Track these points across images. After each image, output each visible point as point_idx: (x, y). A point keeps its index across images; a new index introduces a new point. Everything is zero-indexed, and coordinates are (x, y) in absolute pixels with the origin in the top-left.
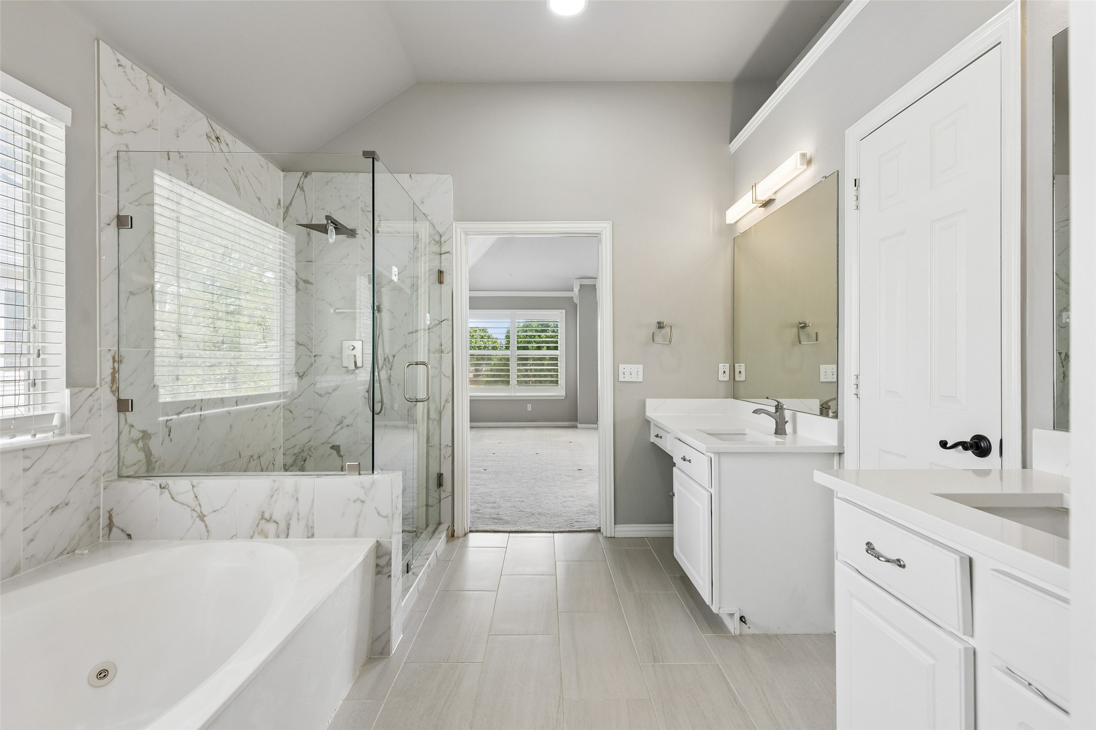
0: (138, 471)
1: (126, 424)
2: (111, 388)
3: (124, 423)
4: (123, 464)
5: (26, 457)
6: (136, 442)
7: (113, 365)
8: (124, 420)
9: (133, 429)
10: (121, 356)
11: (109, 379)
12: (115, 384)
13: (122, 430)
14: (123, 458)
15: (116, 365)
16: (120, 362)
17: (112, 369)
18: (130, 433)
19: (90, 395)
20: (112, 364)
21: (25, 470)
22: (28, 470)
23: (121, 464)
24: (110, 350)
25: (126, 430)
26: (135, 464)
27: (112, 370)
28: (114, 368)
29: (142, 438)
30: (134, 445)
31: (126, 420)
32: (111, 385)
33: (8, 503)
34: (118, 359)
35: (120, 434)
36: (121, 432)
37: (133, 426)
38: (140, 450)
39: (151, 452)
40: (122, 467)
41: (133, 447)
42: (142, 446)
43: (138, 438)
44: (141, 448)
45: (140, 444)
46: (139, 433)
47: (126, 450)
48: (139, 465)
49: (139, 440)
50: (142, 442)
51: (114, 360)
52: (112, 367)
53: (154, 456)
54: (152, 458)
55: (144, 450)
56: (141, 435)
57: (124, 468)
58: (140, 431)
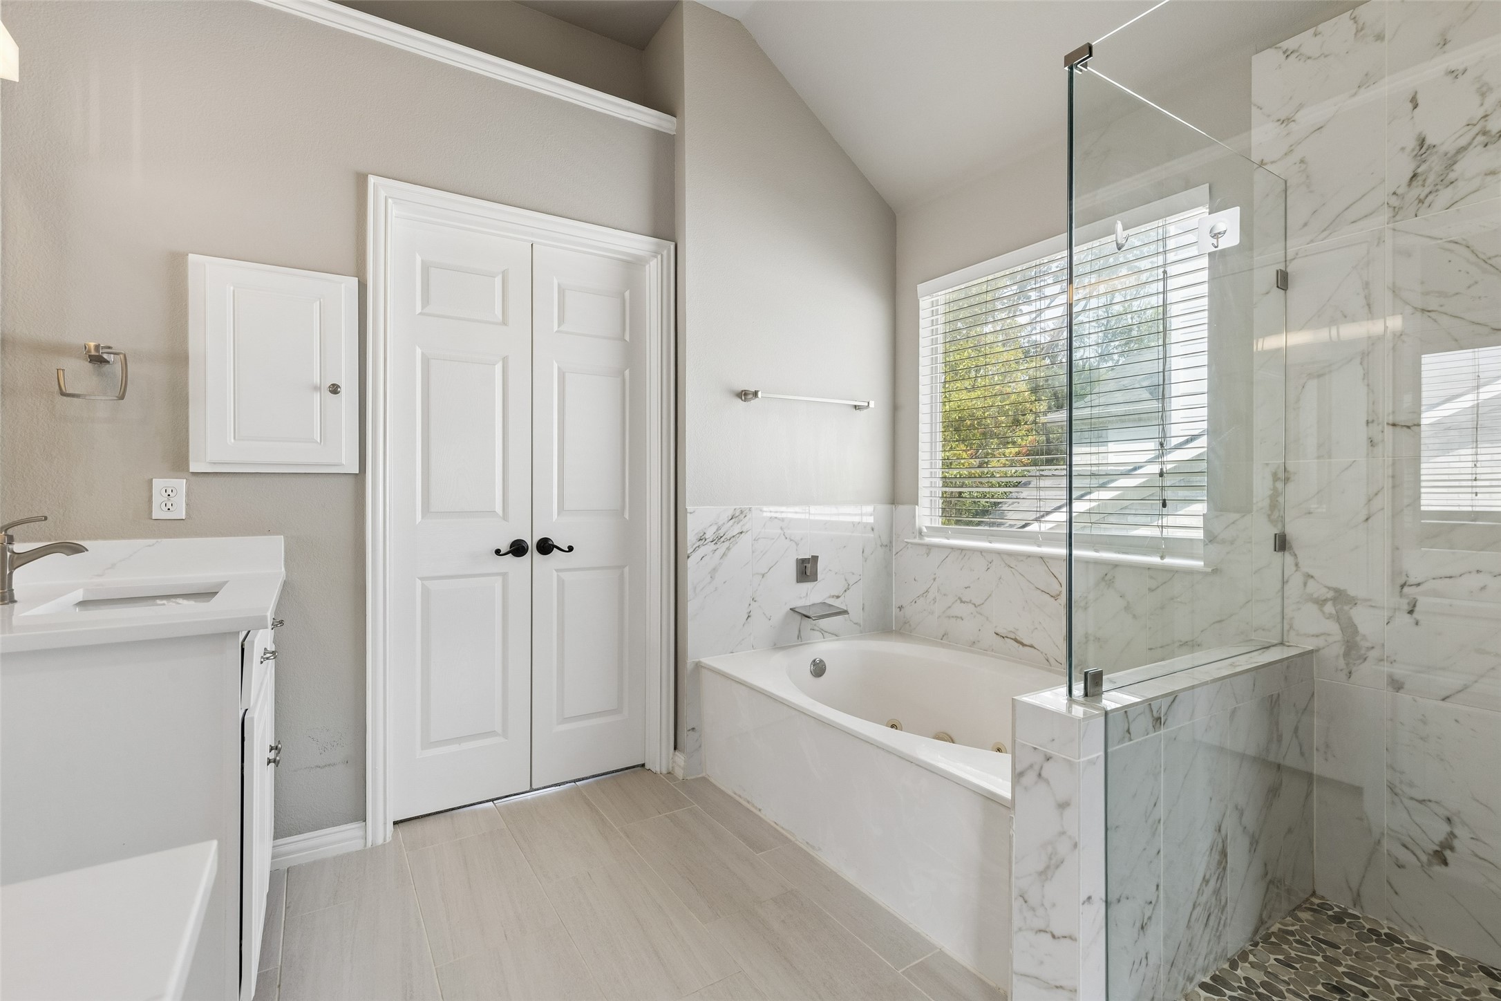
0: (1324, 648)
1: (1296, 571)
2: (1269, 516)
3: (1294, 568)
4: (1291, 627)
5: (1151, 577)
6: (1321, 603)
7: (1273, 485)
8: (1293, 564)
9: (1311, 582)
10: (1288, 472)
11: (1266, 503)
12: (1276, 511)
13: (1289, 578)
14: (1292, 618)
15: (1280, 485)
16: (1287, 480)
17: (1271, 490)
18: (1305, 586)
19: (1233, 523)
20: (1271, 483)
21: (1151, 590)
22: (1153, 591)
24: (1267, 464)
25: (1296, 580)
26: (1317, 636)
27: (1272, 492)
28: (1275, 489)
29: (1334, 600)
30: (1316, 607)
31: (1297, 565)
32: (1269, 512)
33: (1134, 616)
34: (1284, 477)
35: (1284, 582)
36: (1287, 582)
37: (1312, 577)
38: (1328, 618)
39: (1357, 628)
40: (1288, 631)
41: (1312, 609)
42: (1334, 612)
43: (1324, 598)
44: (1330, 614)
45: (1329, 608)
46: (1326, 590)
47: (1299, 609)
48: (1326, 641)
49: (1326, 601)
50: (1334, 605)
51: (1275, 477)
52: (1272, 487)
53: (1364, 638)
54: (1358, 639)
55: (1338, 620)
56: (1331, 594)
57: (1292, 633)
58: (1329, 588)
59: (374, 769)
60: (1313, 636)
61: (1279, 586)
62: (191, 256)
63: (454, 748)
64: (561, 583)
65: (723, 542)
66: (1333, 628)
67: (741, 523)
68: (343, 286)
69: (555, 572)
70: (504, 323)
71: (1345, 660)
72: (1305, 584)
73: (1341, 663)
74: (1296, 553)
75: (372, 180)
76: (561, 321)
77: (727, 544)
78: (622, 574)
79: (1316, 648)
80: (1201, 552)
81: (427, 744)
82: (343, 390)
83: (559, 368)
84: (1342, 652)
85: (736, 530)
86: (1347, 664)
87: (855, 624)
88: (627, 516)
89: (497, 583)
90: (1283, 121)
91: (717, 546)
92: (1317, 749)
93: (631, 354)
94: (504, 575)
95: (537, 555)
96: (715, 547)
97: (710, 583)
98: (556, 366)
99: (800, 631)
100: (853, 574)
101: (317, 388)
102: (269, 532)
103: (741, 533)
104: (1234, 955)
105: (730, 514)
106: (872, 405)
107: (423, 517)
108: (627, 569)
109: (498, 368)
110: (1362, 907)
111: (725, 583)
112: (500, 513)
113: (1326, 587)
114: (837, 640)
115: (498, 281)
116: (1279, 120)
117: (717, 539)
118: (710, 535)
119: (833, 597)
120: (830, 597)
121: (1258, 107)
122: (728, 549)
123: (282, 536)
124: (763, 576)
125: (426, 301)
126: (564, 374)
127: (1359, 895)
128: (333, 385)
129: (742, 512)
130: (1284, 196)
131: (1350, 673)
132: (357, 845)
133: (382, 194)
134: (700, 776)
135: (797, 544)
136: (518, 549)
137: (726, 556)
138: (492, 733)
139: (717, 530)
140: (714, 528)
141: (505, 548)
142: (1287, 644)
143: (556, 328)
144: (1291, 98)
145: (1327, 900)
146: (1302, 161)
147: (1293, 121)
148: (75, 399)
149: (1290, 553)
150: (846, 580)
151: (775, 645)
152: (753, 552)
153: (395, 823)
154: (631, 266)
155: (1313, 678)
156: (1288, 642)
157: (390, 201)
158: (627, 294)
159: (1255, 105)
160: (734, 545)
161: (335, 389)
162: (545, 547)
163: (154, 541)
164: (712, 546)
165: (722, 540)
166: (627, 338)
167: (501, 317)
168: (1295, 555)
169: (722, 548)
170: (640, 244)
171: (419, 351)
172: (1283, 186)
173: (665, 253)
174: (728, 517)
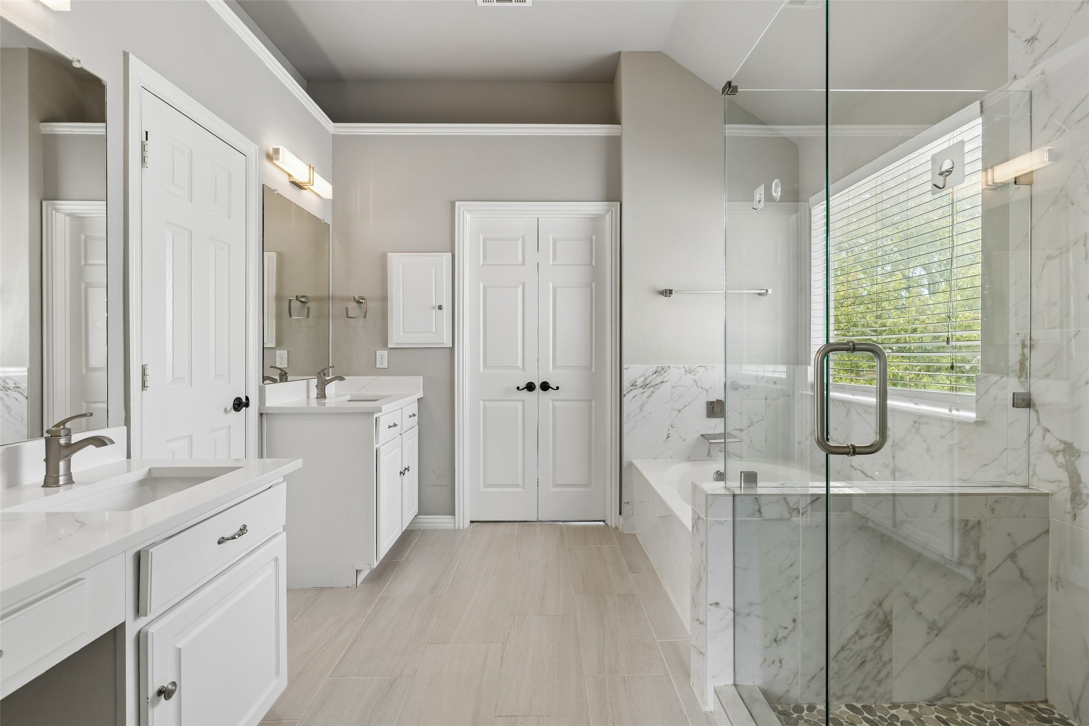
0: (1057, 493)
1: (1038, 425)
3: (1036, 423)
4: (1034, 473)
5: (943, 426)
6: (1055, 453)
7: (1023, 351)
8: (1036, 419)
9: (1048, 435)
10: (1033, 340)
11: (1017, 367)
12: (1024, 373)
13: (1033, 431)
14: (1035, 466)
15: (1027, 351)
16: (1031, 347)
17: (1021, 355)
18: (1044, 438)
19: (995, 383)
20: (1021, 349)
21: (942, 437)
22: (944, 437)
23: (1031, 473)
24: (1018, 334)
25: (1038, 433)
26: (1052, 482)
27: (1020, 357)
28: (1023, 355)
29: (1064, 451)
30: (1051, 456)
31: (1038, 420)
32: (1020, 375)
34: (1029, 345)
35: (1030, 435)
36: (1032, 434)
37: (1049, 431)
38: (1059, 467)
39: (1080, 477)
40: (1032, 476)
41: (1048, 457)
42: (1064, 462)
43: (1057, 449)
44: (1061, 464)
45: (1060, 458)
46: (1059, 443)
47: (1040, 458)
48: (1058, 487)
49: (1058, 452)
50: (1064, 455)
51: (1024, 346)
52: (1021, 353)
53: (1086, 487)
54: (1081, 486)
55: (1067, 470)
56: (1062, 447)
57: (1035, 479)
58: (1061, 441)
59: (459, 492)
60: (1049, 482)
61: (1025, 436)
62: (388, 254)
63: (498, 489)
64: (554, 407)
65: (649, 388)
66: (1064, 476)
67: (662, 376)
68: (445, 257)
69: (551, 402)
70: (523, 264)
71: (1071, 504)
72: (1044, 437)
73: (1068, 507)
74: (1038, 409)
75: (457, 203)
76: (554, 258)
77: (652, 389)
78: (591, 404)
79: (1052, 493)
80: (974, 406)
81: (487, 485)
82: (444, 307)
83: (553, 286)
84: (1069, 497)
85: (659, 380)
86: (1073, 508)
87: (758, 451)
88: (593, 370)
89: (520, 405)
90: (1030, 40)
91: (645, 390)
92: (1051, 580)
93: (595, 274)
94: (523, 401)
95: (541, 392)
96: (643, 391)
97: (639, 413)
98: (551, 285)
99: (709, 451)
100: (756, 415)
101: (434, 308)
102: (417, 375)
103: (662, 382)
104: (902, 703)
105: (654, 369)
106: (770, 291)
107: (483, 369)
108: (593, 402)
109: (520, 289)
110: (1080, 720)
111: (650, 414)
112: (521, 367)
113: (1058, 440)
114: (740, 460)
115: (520, 242)
116: (1026, 40)
117: (645, 386)
118: (639, 383)
119: (738, 430)
120: (735, 429)
121: (1013, 31)
122: (653, 392)
123: (421, 377)
124: (679, 411)
125: (485, 258)
126: (556, 288)
127: (1078, 709)
128: (440, 305)
129: (663, 369)
130: (1029, 105)
131: (1075, 516)
132: (451, 526)
133: (462, 209)
134: (633, 533)
135: (707, 391)
136: (530, 387)
137: (651, 396)
138: (517, 486)
139: (645, 380)
140: (642, 379)
141: (523, 385)
142: (1031, 487)
143: (551, 263)
144: (1034, 20)
145: (1055, 709)
146: (1042, 73)
147: (1036, 39)
148: (353, 319)
149: (1034, 410)
150: (749, 418)
151: (689, 458)
152: (672, 395)
153: (472, 522)
154: (596, 220)
155: (1048, 518)
156: (1032, 486)
157: (465, 212)
158: (594, 237)
159: (1010, 30)
160: (657, 390)
161: (440, 308)
162: (545, 387)
163: (376, 377)
164: (641, 390)
165: (648, 386)
166: (594, 263)
167: (521, 261)
168: (1038, 411)
169: (648, 392)
170: (597, 207)
171: (481, 284)
172: (1028, 97)
173: (614, 210)
174: (653, 372)
